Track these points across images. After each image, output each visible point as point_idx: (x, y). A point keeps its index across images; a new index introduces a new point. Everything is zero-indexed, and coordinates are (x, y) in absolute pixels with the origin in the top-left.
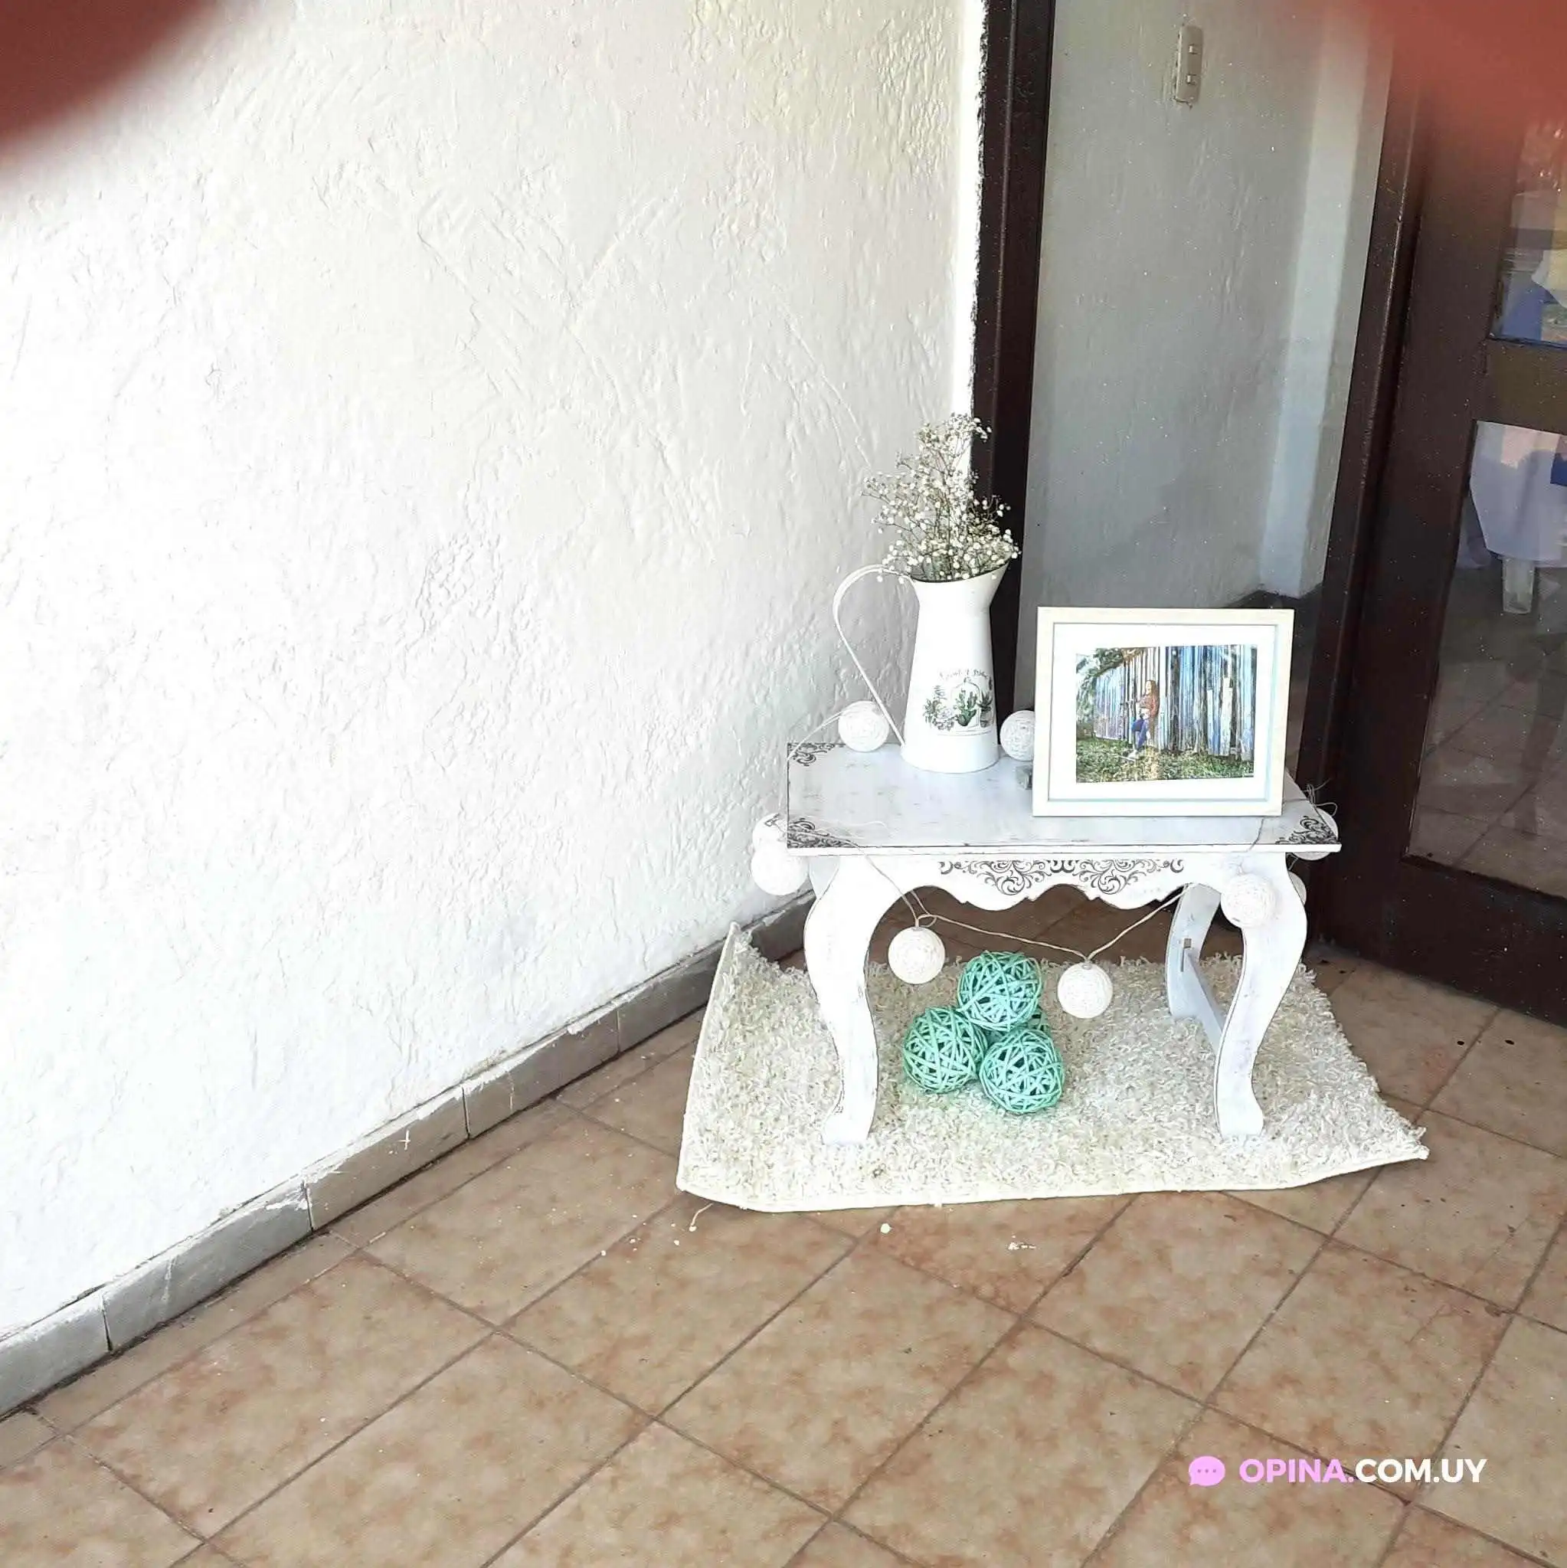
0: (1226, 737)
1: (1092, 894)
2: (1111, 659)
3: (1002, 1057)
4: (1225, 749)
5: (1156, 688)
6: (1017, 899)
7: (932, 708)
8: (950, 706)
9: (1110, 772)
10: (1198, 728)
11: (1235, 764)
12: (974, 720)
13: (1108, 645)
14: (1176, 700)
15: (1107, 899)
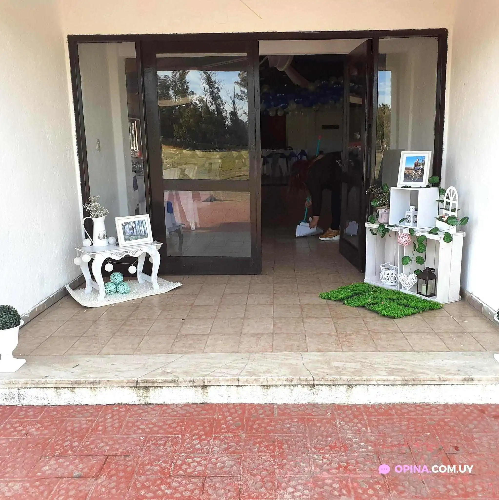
0: (144, 232)
1: (131, 256)
2: (126, 224)
3: (120, 286)
4: (144, 234)
5: (133, 227)
6: (121, 258)
7: (99, 237)
8: (102, 236)
9: (129, 240)
10: (140, 232)
11: (146, 236)
12: (105, 238)
13: (125, 222)
14: (136, 228)
15: (133, 256)
